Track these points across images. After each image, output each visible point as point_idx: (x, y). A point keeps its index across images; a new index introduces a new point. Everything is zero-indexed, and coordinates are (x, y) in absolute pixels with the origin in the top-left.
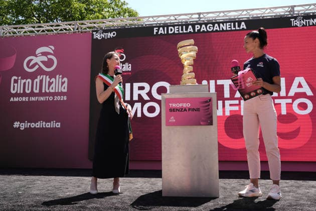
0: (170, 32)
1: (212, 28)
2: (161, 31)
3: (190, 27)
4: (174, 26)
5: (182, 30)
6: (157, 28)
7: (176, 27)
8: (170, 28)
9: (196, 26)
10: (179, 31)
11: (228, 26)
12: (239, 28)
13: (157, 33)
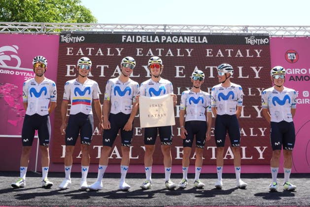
0: (137, 41)
1: (177, 40)
2: (129, 39)
3: (157, 37)
4: (141, 35)
5: (149, 40)
6: (125, 36)
7: (143, 37)
8: (137, 37)
9: (163, 37)
10: (146, 40)
11: (191, 39)
12: (201, 42)
13: (125, 40)
